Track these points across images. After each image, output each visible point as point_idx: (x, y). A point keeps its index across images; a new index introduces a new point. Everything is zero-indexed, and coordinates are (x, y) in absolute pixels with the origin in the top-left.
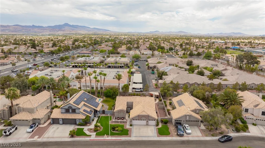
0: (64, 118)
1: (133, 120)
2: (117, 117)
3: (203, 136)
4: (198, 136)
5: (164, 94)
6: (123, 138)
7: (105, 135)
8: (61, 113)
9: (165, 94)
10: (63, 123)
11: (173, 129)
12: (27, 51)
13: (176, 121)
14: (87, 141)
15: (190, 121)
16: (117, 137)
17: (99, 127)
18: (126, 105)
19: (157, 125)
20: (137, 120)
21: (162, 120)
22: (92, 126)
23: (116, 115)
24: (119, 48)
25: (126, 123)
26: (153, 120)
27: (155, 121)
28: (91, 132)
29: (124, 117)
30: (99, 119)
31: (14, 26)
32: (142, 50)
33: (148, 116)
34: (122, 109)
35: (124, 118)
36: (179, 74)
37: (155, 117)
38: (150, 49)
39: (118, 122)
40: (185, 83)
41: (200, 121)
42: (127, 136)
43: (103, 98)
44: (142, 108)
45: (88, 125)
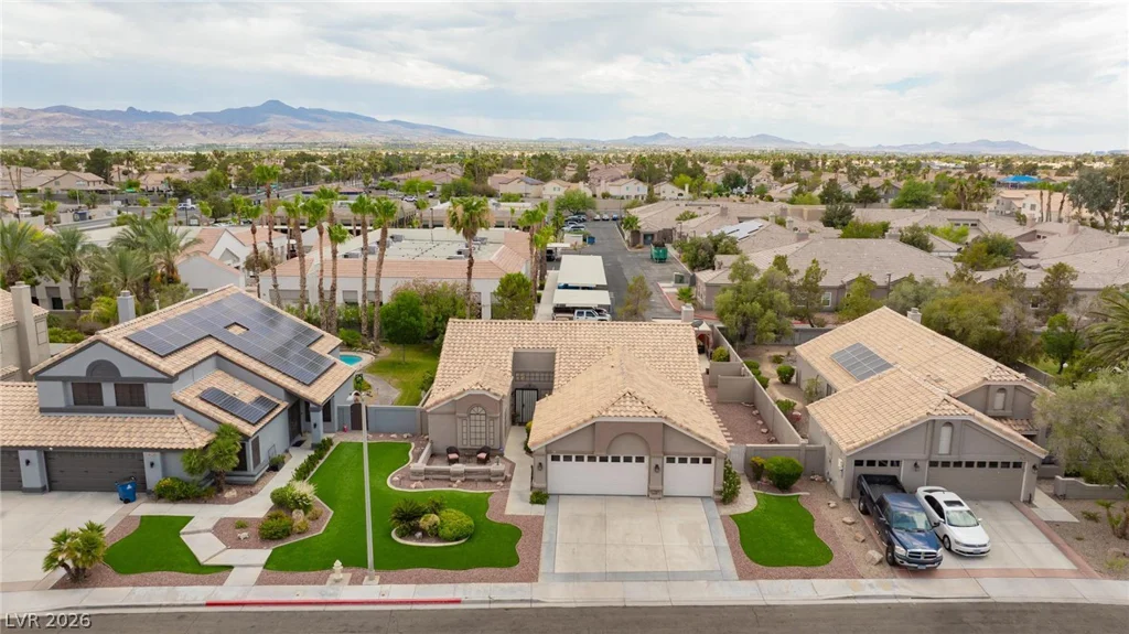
0: (52, 444)
1: (555, 458)
2: (442, 447)
3: (1081, 573)
4: (1047, 574)
5: (740, 325)
6: (476, 592)
7: (338, 563)
8: (43, 410)
9: (746, 325)
10: (52, 485)
11: (848, 520)
12: (57, 184)
13: (859, 463)
14: (182, 616)
15: (958, 464)
16: (426, 582)
17: (306, 508)
18: (509, 368)
19: (727, 496)
20: (580, 459)
21: (760, 460)
22: (256, 506)
23: (440, 433)
24: (495, 175)
25: (507, 480)
26: (695, 461)
27: (710, 467)
28: (237, 544)
29: (491, 444)
30: (321, 462)
31: (46, 110)
32: (603, 182)
33: (664, 429)
34: (477, 390)
35: (491, 453)
36: (802, 244)
37: (713, 438)
38: (639, 178)
39: (448, 477)
40: (846, 279)
41: (1027, 466)
42: (506, 570)
43: (375, 350)
44: (620, 378)
45: (231, 494)
